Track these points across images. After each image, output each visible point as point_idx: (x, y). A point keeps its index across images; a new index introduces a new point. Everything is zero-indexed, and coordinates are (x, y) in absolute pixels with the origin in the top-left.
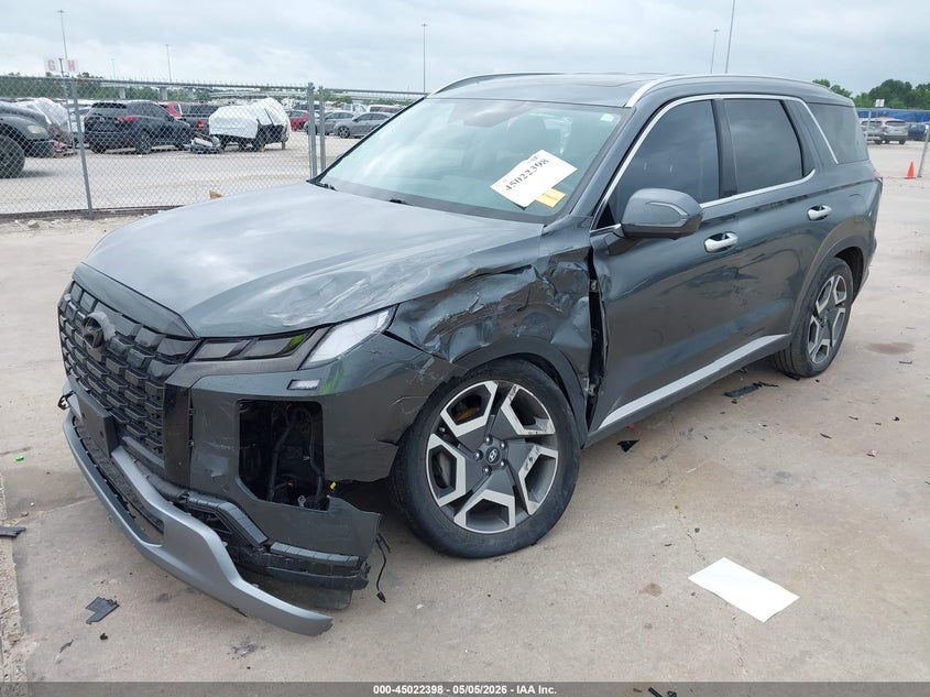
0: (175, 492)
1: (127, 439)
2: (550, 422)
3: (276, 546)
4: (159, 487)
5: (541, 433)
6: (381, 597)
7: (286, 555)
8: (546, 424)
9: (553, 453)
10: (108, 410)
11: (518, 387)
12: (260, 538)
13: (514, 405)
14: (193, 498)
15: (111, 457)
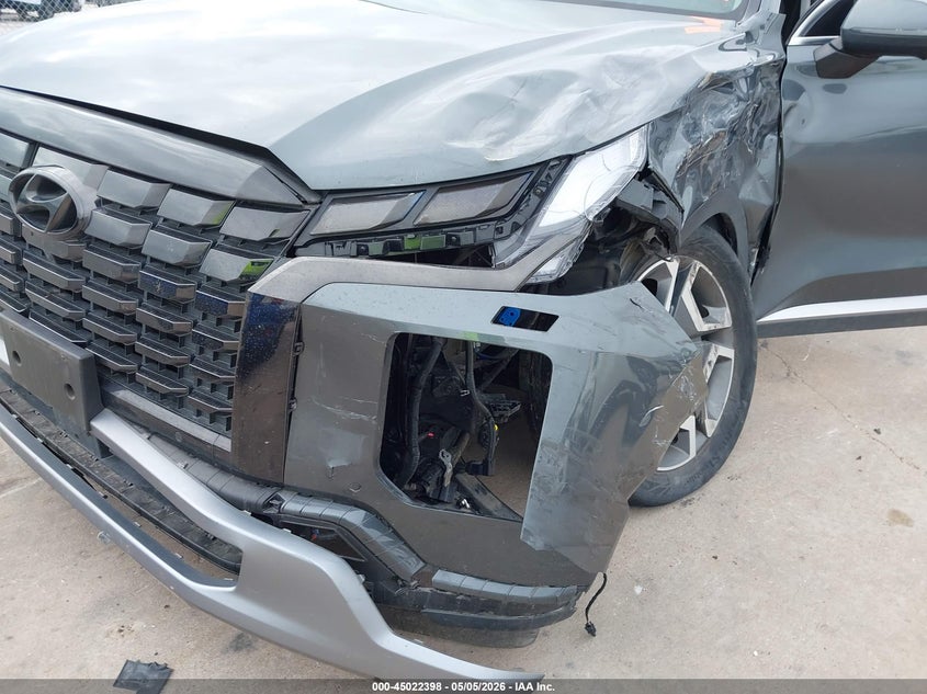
0: (255, 495)
1: (125, 395)
2: (727, 311)
3: (440, 577)
4: (218, 486)
5: (719, 326)
6: (590, 629)
7: (458, 591)
8: (723, 312)
9: (728, 352)
10: (83, 346)
11: (699, 265)
12: (413, 566)
13: (695, 291)
14: (292, 505)
15: (90, 428)
